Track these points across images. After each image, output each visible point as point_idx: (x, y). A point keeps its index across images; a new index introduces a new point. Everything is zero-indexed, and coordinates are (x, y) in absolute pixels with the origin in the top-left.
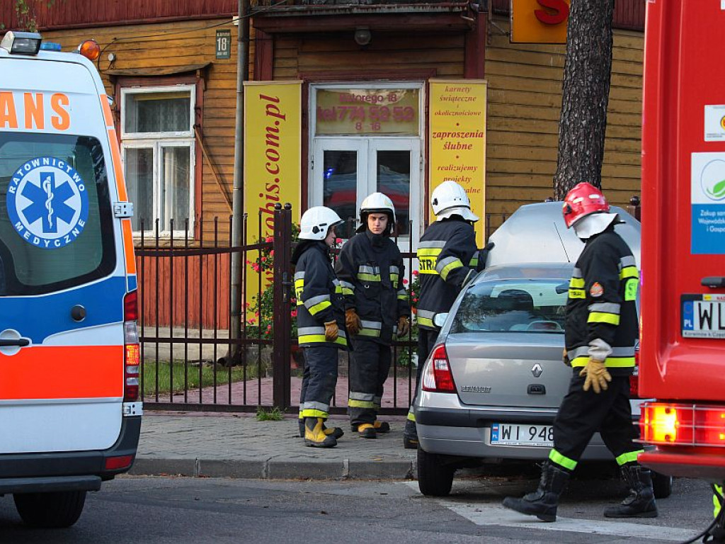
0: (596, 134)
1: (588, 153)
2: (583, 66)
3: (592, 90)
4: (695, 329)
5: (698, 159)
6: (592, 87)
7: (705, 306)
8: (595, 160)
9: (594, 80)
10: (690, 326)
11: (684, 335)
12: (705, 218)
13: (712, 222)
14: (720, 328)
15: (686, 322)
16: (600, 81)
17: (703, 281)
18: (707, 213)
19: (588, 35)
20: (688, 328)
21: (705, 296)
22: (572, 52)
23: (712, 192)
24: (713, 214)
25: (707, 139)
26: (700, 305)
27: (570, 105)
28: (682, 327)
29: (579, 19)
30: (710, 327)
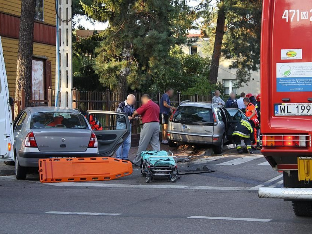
0: (29, 67)
1: (27, 73)
2: (25, 45)
3: (28, 53)
4: (279, 113)
5: (279, 65)
6: (28, 52)
7: (282, 106)
8: (29, 75)
9: (29, 50)
10: (277, 112)
11: (275, 115)
12: (281, 81)
13: (284, 83)
14: (288, 113)
15: (276, 111)
16: (31, 50)
17: (283, 100)
18: (282, 80)
19: (27, 36)
20: (276, 113)
21: (282, 104)
22: (21, 41)
23: (283, 74)
24: (284, 80)
25: (281, 59)
26: (281, 106)
27: (21, 58)
28: (274, 113)
29: (24, 31)
30: (284, 113)
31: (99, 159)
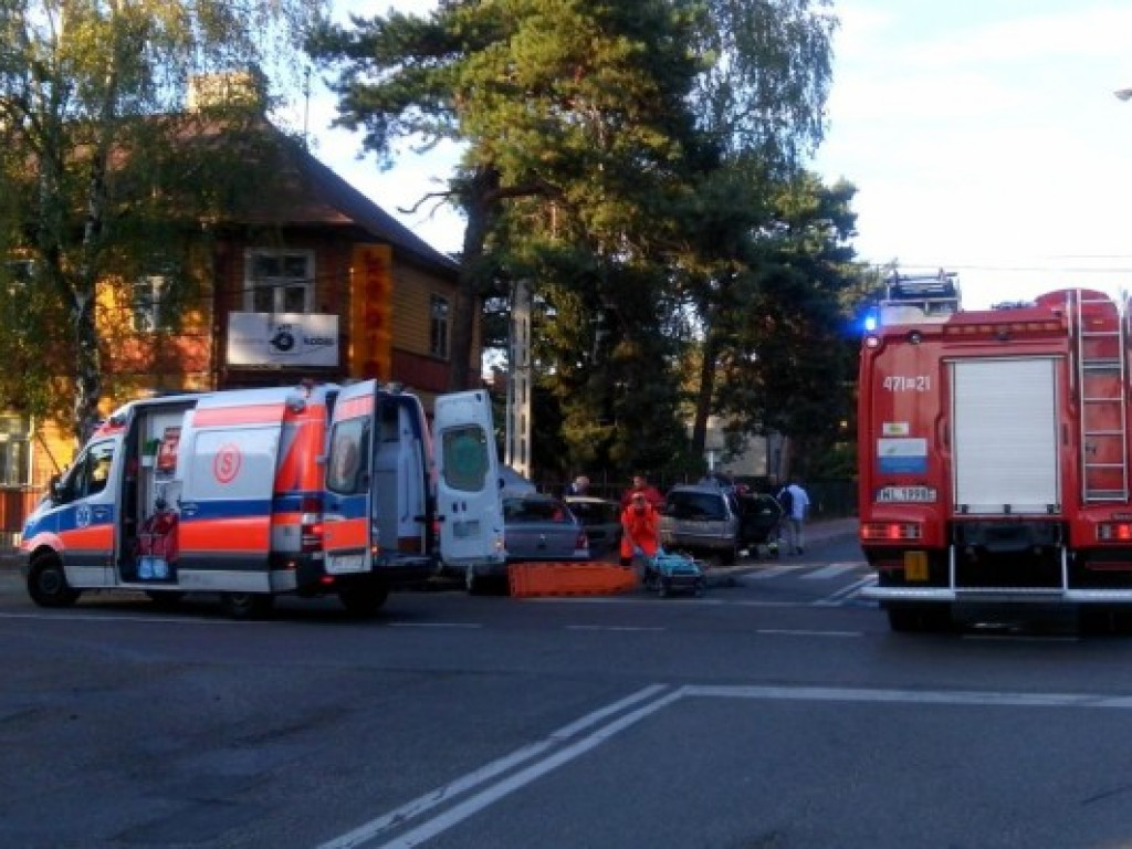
7: (887, 491)
11: (878, 502)
14: (892, 498)
30: (887, 498)
31: (591, 565)
